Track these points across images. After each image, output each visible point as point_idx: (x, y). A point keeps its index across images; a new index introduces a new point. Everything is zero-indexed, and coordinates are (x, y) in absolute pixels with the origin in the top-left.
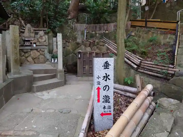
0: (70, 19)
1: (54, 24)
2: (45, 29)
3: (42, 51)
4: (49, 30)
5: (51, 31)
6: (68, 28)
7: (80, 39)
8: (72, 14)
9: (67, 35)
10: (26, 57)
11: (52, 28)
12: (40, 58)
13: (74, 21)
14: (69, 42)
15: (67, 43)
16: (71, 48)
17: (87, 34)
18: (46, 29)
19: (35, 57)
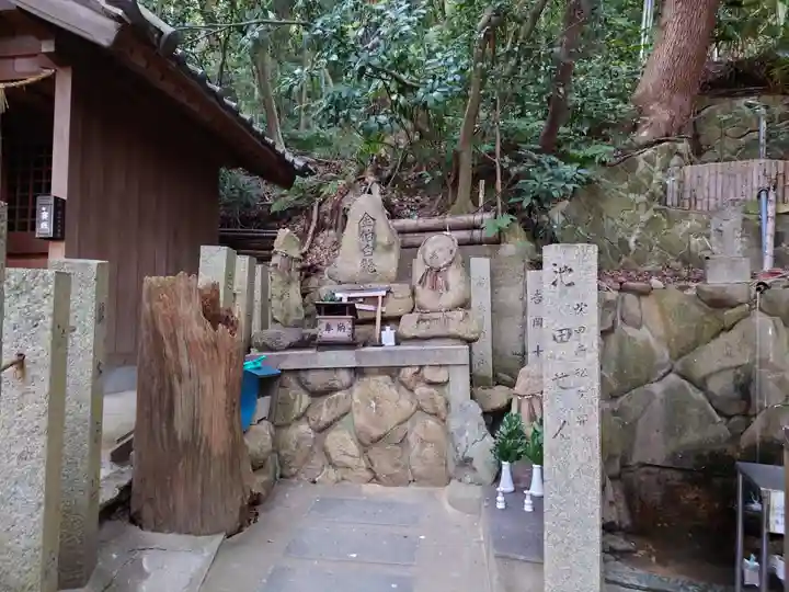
0: (649, 145)
1: (541, 181)
2: (478, 218)
3: (431, 384)
4: (505, 220)
5: (518, 228)
6: (632, 196)
7: (732, 264)
8: (660, 115)
9: (623, 243)
10: (322, 425)
11: (525, 204)
12: (411, 438)
13: (678, 154)
14: (641, 294)
15: (630, 297)
16: (661, 332)
17: (780, 230)
18: (487, 216)
19: (376, 433)
